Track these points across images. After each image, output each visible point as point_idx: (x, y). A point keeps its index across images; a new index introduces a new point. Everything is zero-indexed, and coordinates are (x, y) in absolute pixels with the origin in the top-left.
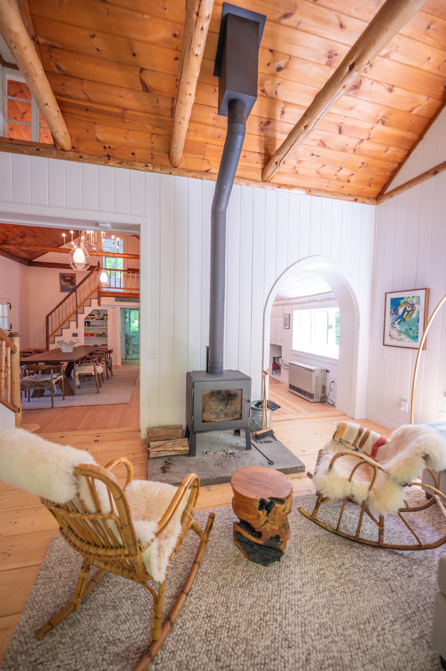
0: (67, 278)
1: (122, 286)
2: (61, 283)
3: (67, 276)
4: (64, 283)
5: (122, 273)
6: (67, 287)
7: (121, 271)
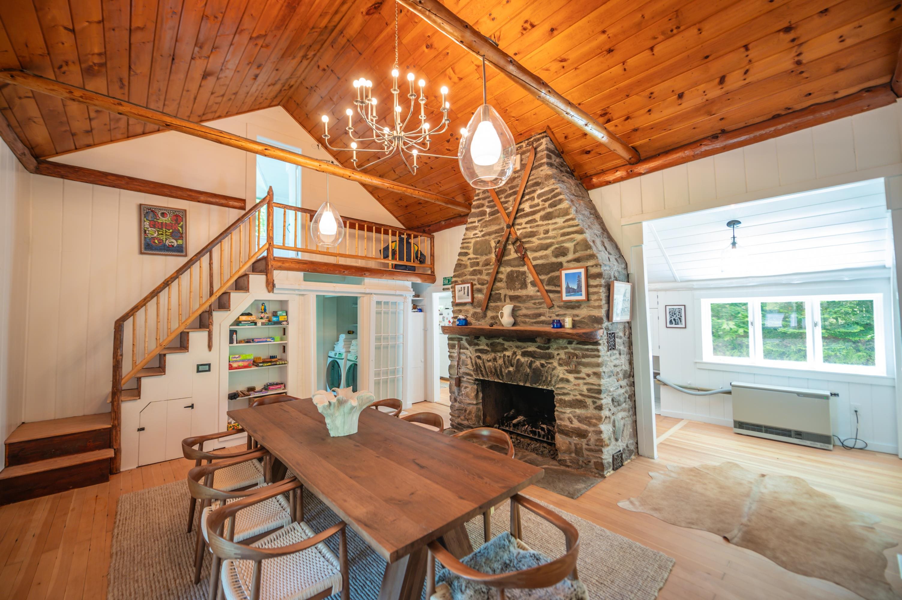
0: (162, 220)
1: (299, 246)
2: (142, 231)
3: (163, 215)
4: (153, 233)
5: (299, 214)
6: (160, 241)
7: (296, 209)
